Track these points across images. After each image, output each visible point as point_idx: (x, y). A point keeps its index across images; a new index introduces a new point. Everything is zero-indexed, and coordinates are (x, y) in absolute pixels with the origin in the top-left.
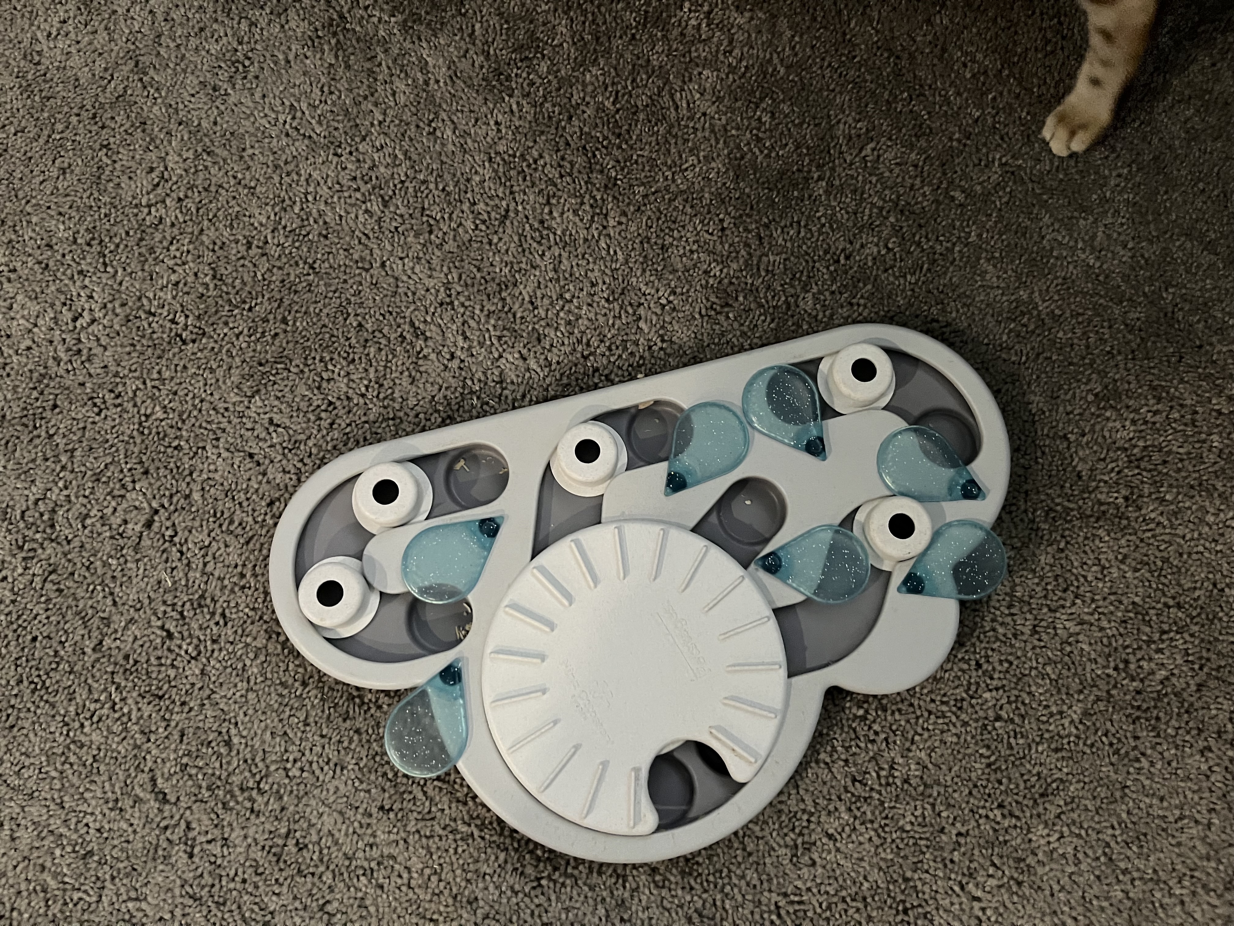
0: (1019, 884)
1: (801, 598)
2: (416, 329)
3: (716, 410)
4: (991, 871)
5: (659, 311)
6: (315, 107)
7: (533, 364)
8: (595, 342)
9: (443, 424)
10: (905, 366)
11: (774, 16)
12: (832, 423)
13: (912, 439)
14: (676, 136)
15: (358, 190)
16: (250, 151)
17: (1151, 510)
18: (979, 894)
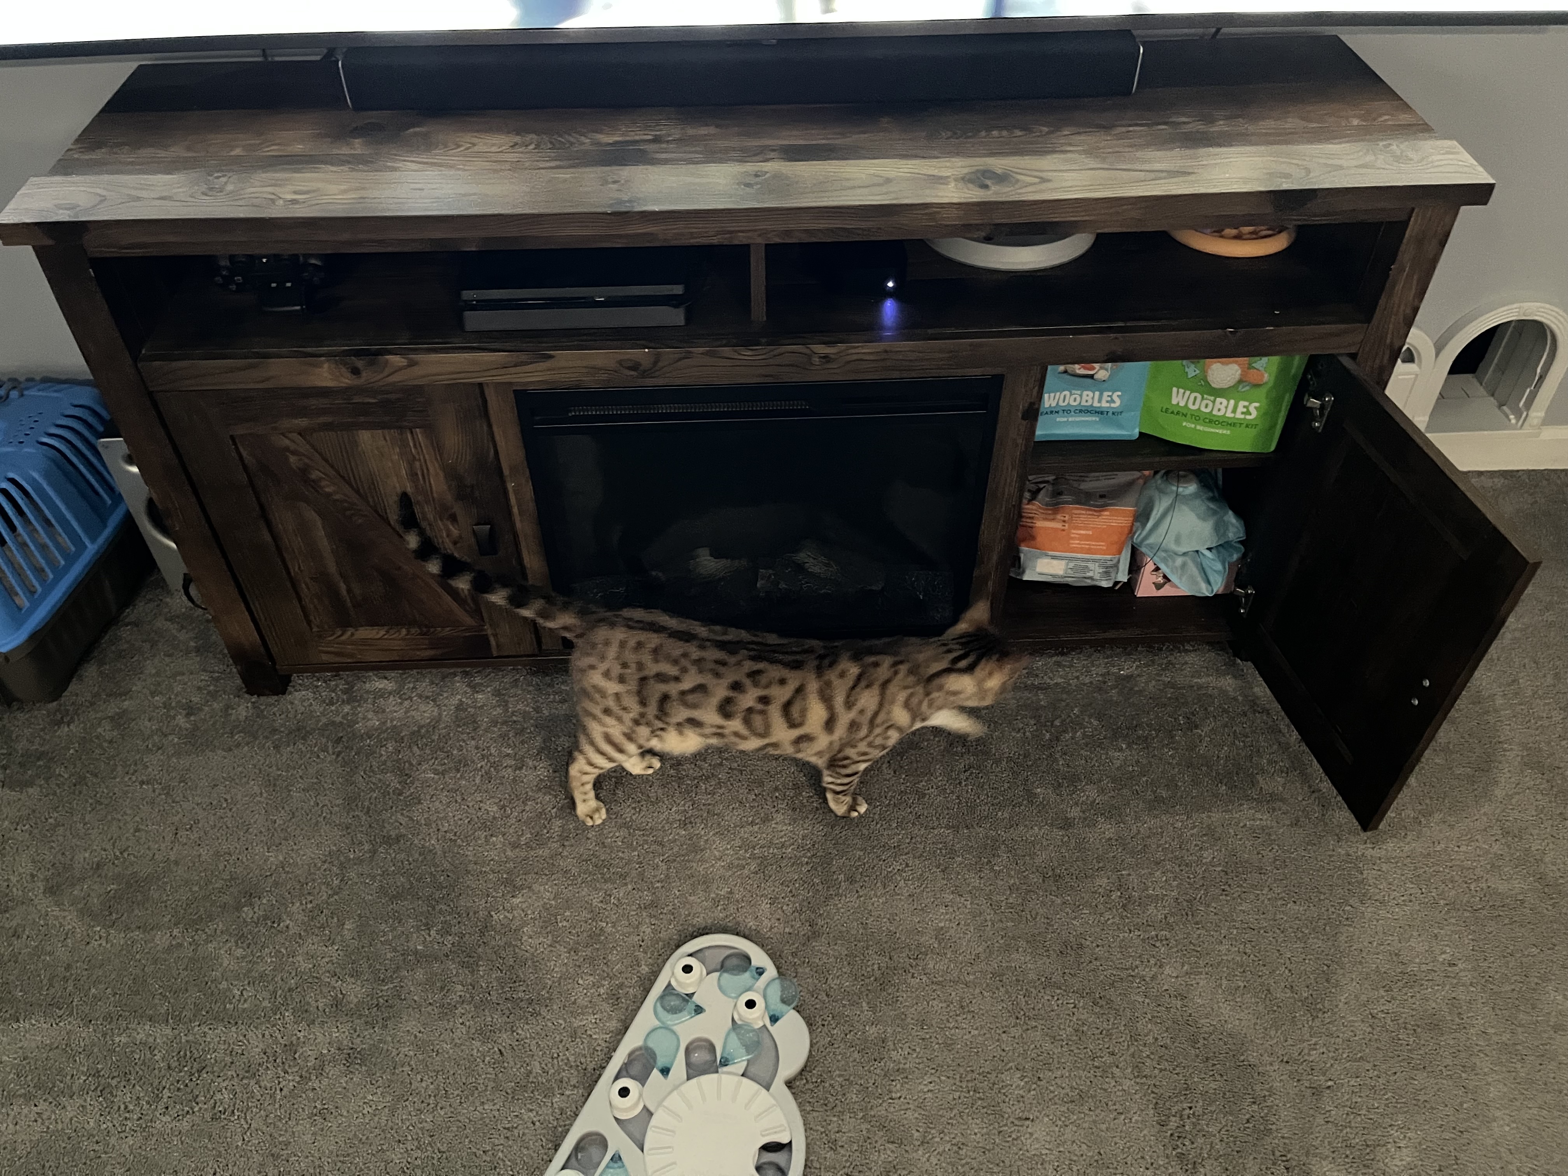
0: (907, 1078)
1: (745, 1063)
2: (508, 1129)
3: (653, 1034)
4: (894, 1083)
5: (595, 1026)
6: (376, 1093)
7: (568, 1093)
8: (583, 1060)
9: (556, 1150)
10: (700, 955)
11: (530, 888)
12: (695, 998)
13: (725, 975)
14: (538, 961)
15: (429, 1104)
16: (364, 1138)
17: (820, 922)
18: (899, 1095)
